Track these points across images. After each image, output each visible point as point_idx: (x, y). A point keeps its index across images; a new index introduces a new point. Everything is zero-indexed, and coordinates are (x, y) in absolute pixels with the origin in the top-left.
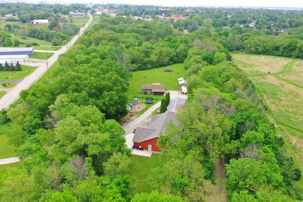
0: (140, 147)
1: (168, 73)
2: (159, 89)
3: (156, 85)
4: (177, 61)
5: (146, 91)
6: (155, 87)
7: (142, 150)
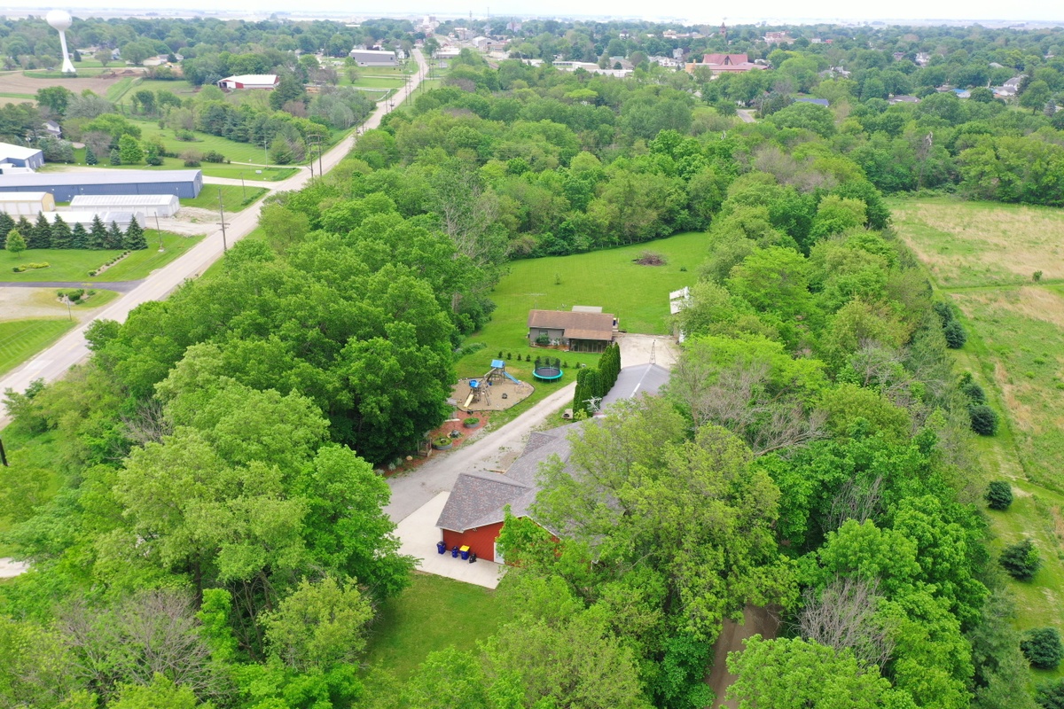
0: (464, 549)
1: (648, 267)
2: (591, 329)
3: (583, 314)
4: (688, 223)
5: (543, 334)
6: (579, 320)
7: (471, 562)
